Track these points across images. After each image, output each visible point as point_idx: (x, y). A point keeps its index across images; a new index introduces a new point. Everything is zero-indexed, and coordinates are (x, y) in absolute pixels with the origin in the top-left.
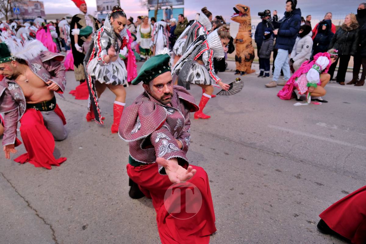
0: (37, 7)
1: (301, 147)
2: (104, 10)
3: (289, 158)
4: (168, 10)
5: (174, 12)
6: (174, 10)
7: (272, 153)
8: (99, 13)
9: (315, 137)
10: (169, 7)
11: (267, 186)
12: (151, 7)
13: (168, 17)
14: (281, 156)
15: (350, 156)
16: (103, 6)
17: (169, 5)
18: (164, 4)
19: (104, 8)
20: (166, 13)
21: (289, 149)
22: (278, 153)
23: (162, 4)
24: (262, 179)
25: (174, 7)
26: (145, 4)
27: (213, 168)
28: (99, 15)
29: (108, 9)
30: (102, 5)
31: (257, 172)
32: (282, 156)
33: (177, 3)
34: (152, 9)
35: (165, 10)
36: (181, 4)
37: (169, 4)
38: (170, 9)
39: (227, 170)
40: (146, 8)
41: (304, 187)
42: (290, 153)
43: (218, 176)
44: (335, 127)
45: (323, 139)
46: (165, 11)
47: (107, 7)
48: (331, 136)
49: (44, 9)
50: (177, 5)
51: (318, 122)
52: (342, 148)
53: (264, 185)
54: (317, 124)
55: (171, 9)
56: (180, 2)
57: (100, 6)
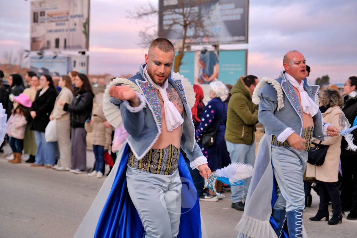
2: (48, 47)
4: (207, 54)
5: (221, 57)
6: (220, 53)
8: (34, 54)
10: (210, 48)
13: (207, 69)
16: (47, 38)
17: (209, 43)
18: (199, 40)
19: (48, 43)
20: (203, 61)
23: (194, 41)
25: (221, 47)
28: (33, 58)
29: (57, 45)
30: (44, 36)
33: (229, 38)
35: (199, 53)
36: (239, 41)
37: (211, 39)
38: (212, 53)
46: (200, 56)
47: (57, 41)
50: (229, 43)
55: (216, 52)
56: (238, 35)
57: (39, 40)
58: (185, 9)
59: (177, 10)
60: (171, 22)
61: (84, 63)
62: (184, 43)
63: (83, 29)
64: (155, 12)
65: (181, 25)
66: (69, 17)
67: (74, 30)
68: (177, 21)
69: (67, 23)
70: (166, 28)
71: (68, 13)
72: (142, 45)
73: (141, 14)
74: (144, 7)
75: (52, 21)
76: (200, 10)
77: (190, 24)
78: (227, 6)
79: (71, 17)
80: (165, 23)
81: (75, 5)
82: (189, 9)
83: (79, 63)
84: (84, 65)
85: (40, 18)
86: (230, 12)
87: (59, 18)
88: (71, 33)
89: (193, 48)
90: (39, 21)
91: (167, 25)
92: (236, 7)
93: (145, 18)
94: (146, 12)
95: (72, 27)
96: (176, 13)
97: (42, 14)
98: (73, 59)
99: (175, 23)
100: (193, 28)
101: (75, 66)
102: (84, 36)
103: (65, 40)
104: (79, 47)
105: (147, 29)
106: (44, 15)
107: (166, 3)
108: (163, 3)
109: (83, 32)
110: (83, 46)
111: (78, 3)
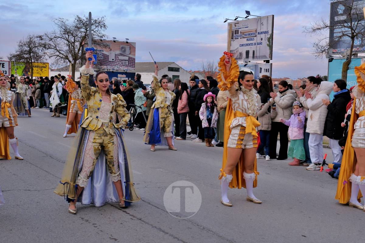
0: (125, 51)
2: (240, 58)
12: (333, 53)
16: (240, 51)
19: (241, 54)
23: (360, 49)
26: (324, 51)
29: (247, 56)
30: (237, 49)
34: (335, 56)
40: (324, 55)
47: (247, 53)
49: (135, 55)
57: (234, 52)
58: (353, 23)
59: (346, 25)
60: (341, 34)
61: (268, 69)
62: (351, 51)
63: (268, 43)
64: (327, 26)
65: (349, 36)
66: (257, 33)
67: (261, 43)
68: (346, 33)
69: (255, 38)
70: (336, 40)
71: (256, 31)
72: (316, 54)
73: (315, 29)
75: (244, 38)
77: (356, 35)
79: (258, 33)
80: (335, 35)
81: (262, 24)
82: (356, 23)
83: (264, 69)
84: (268, 72)
85: (234, 35)
87: (249, 34)
88: (259, 46)
89: (359, 55)
90: (234, 38)
91: (337, 37)
94: (320, 27)
95: (259, 41)
96: (345, 27)
97: (237, 32)
98: (259, 67)
99: (344, 35)
100: (360, 39)
101: (261, 72)
102: (268, 48)
103: (254, 52)
104: (265, 57)
106: (238, 33)
107: (336, 19)
108: (334, 19)
109: (267, 45)
110: (268, 56)
111: (265, 22)
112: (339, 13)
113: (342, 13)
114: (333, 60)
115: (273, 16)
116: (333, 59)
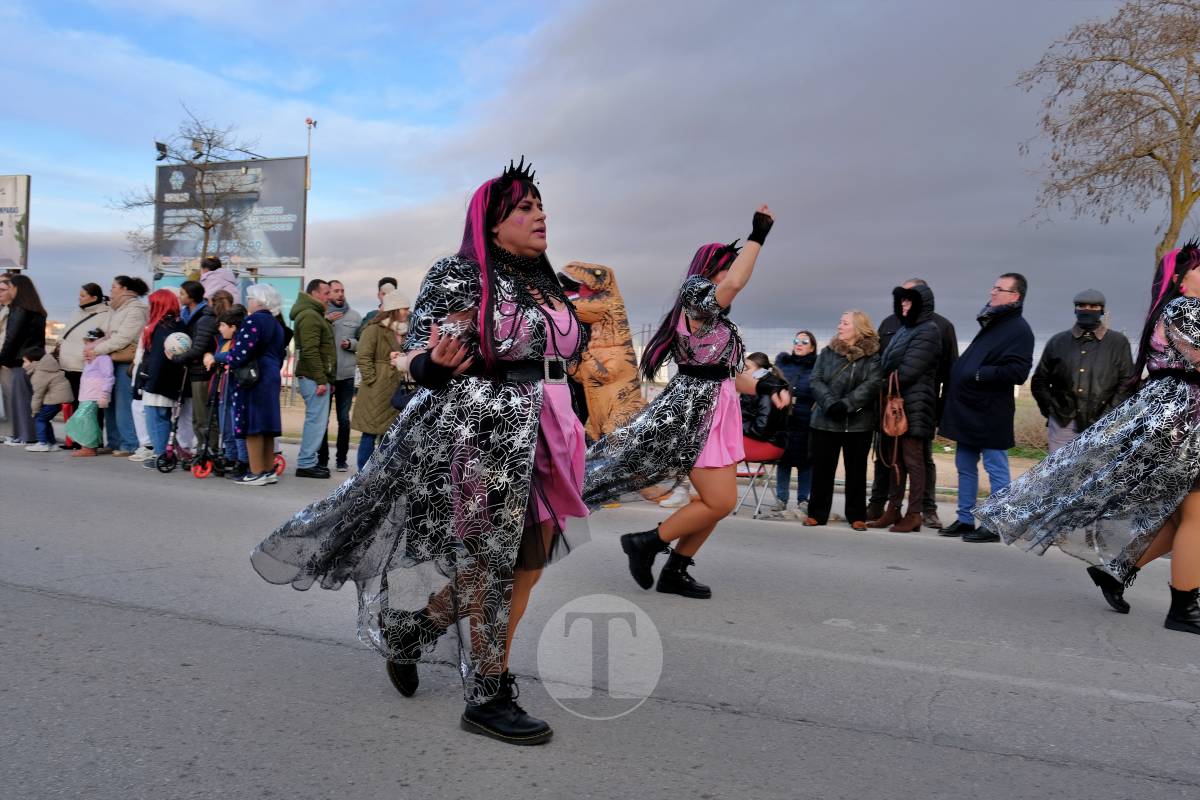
1: (793, 682)
3: (764, 714)
7: (704, 706)
9: (828, 655)
11: (711, 796)
14: (734, 712)
15: (942, 695)
21: (755, 692)
22: (725, 704)
24: (689, 777)
27: (510, 763)
31: (667, 762)
32: (739, 713)
33: (275, 259)
34: (168, 271)
36: (290, 264)
37: (245, 260)
38: (245, 279)
39: (563, 764)
41: (827, 787)
42: (764, 700)
43: (534, 785)
44: (882, 628)
45: (854, 659)
48: (875, 651)
50: (274, 267)
51: (828, 617)
52: (913, 677)
53: (699, 795)
54: (825, 622)
56: (289, 255)
60: (184, 220)
63: (17, 233)
65: (199, 225)
68: (192, 219)
74: (136, 193)
76: (227, 213)
77: (213, 225)
78: (272, 210)
80: (165, 228)
81: (2, 191)
86: (277, 219)
91: (176, 225)
92: (285, 213)
93: (137, 209)
94: (140, 201)
99: (189, 222)
102: (17, 244)
104: (9, 261)
105: (141, 228)
107: (169, 198)
108: (164, 198)
109: (16, 237)
110: (17, 262)
111: (9, 189)
112: (174, 188)
113: (180, 188)
114: (163, 278)
115: (29, 178)
116: (162, 275)
